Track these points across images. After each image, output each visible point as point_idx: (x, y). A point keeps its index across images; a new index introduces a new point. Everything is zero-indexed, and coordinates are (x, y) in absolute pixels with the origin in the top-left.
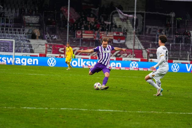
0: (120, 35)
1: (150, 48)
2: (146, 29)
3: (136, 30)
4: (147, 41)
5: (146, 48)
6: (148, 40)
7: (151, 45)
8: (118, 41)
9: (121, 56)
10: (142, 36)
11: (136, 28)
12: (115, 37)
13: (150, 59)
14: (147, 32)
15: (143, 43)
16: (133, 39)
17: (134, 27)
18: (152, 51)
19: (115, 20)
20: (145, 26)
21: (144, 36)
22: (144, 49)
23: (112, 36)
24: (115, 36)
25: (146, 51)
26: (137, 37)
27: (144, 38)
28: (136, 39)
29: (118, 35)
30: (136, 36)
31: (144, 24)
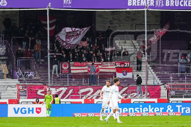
0: (126, 66)
1: (170, 82)
2: (163, 55)
3: (148, 58)
4: (166, 73)
5: (164, 83)
6: (166, 71)
7: (171, 78)
8: (123, 74)
9: (129, 97)
10: (158, 65)
11: (148, 54)
12: (119, 70)
13: (171, 99)
14: (165, 60)
15: (160, 76)
16: (145, 71)
17: (146, 54)
18: (173, 86)
19: (117, 44)
20: (162, 51)
21: (161, 65)
22: (162, 84)
23: (114, 67)
24: (118, 67)
25: (165, 87)
26: (150, 68)
27: (161, 68)
28: (149, 70)
29: (122, 66)
30: (149, 65)
31: (160, 47)
